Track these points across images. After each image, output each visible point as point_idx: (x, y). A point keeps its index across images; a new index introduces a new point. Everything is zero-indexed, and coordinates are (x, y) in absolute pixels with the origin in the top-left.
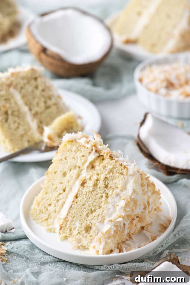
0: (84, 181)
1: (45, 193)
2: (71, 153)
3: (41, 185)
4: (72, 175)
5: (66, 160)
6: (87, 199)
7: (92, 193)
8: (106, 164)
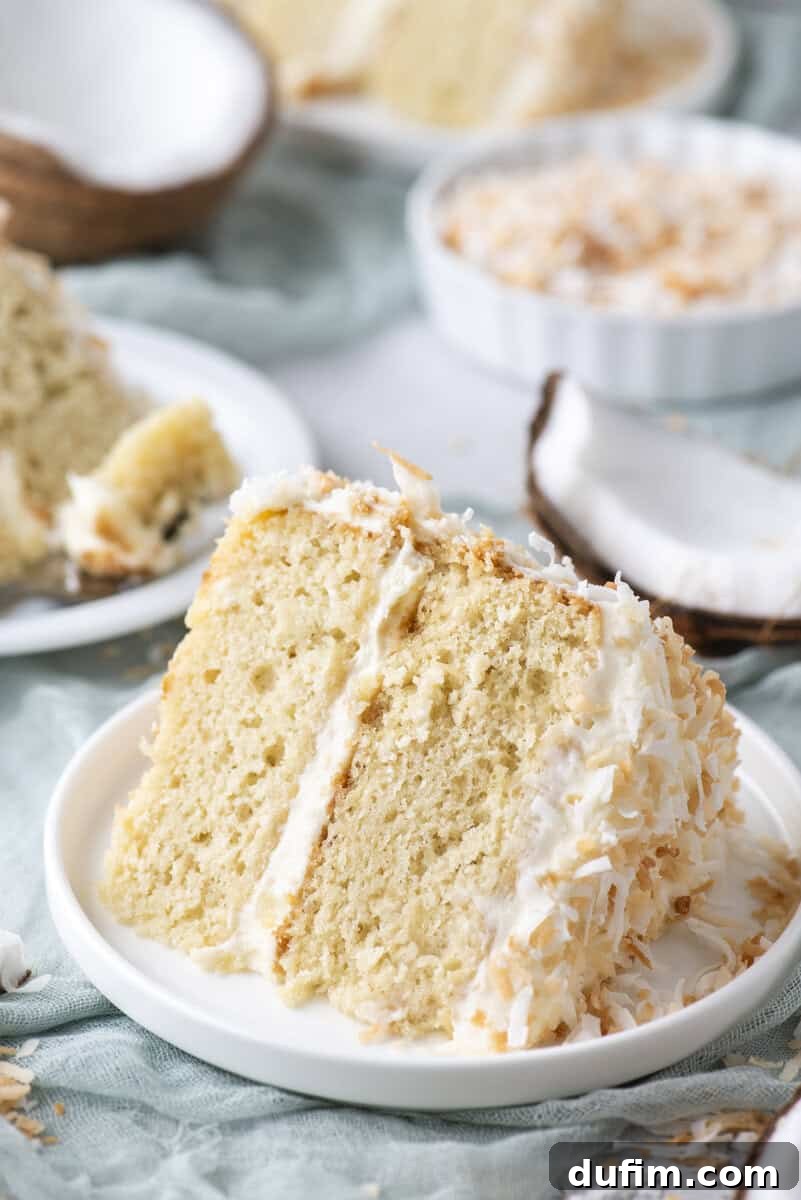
0: (374, 698)
1: (168, 783)
2: (283, 573)
3: (143, 746)
4: (306, 678)
5: (261, 610)
6: (405, 784)
7: (430, 751)
8: (483, 603)
